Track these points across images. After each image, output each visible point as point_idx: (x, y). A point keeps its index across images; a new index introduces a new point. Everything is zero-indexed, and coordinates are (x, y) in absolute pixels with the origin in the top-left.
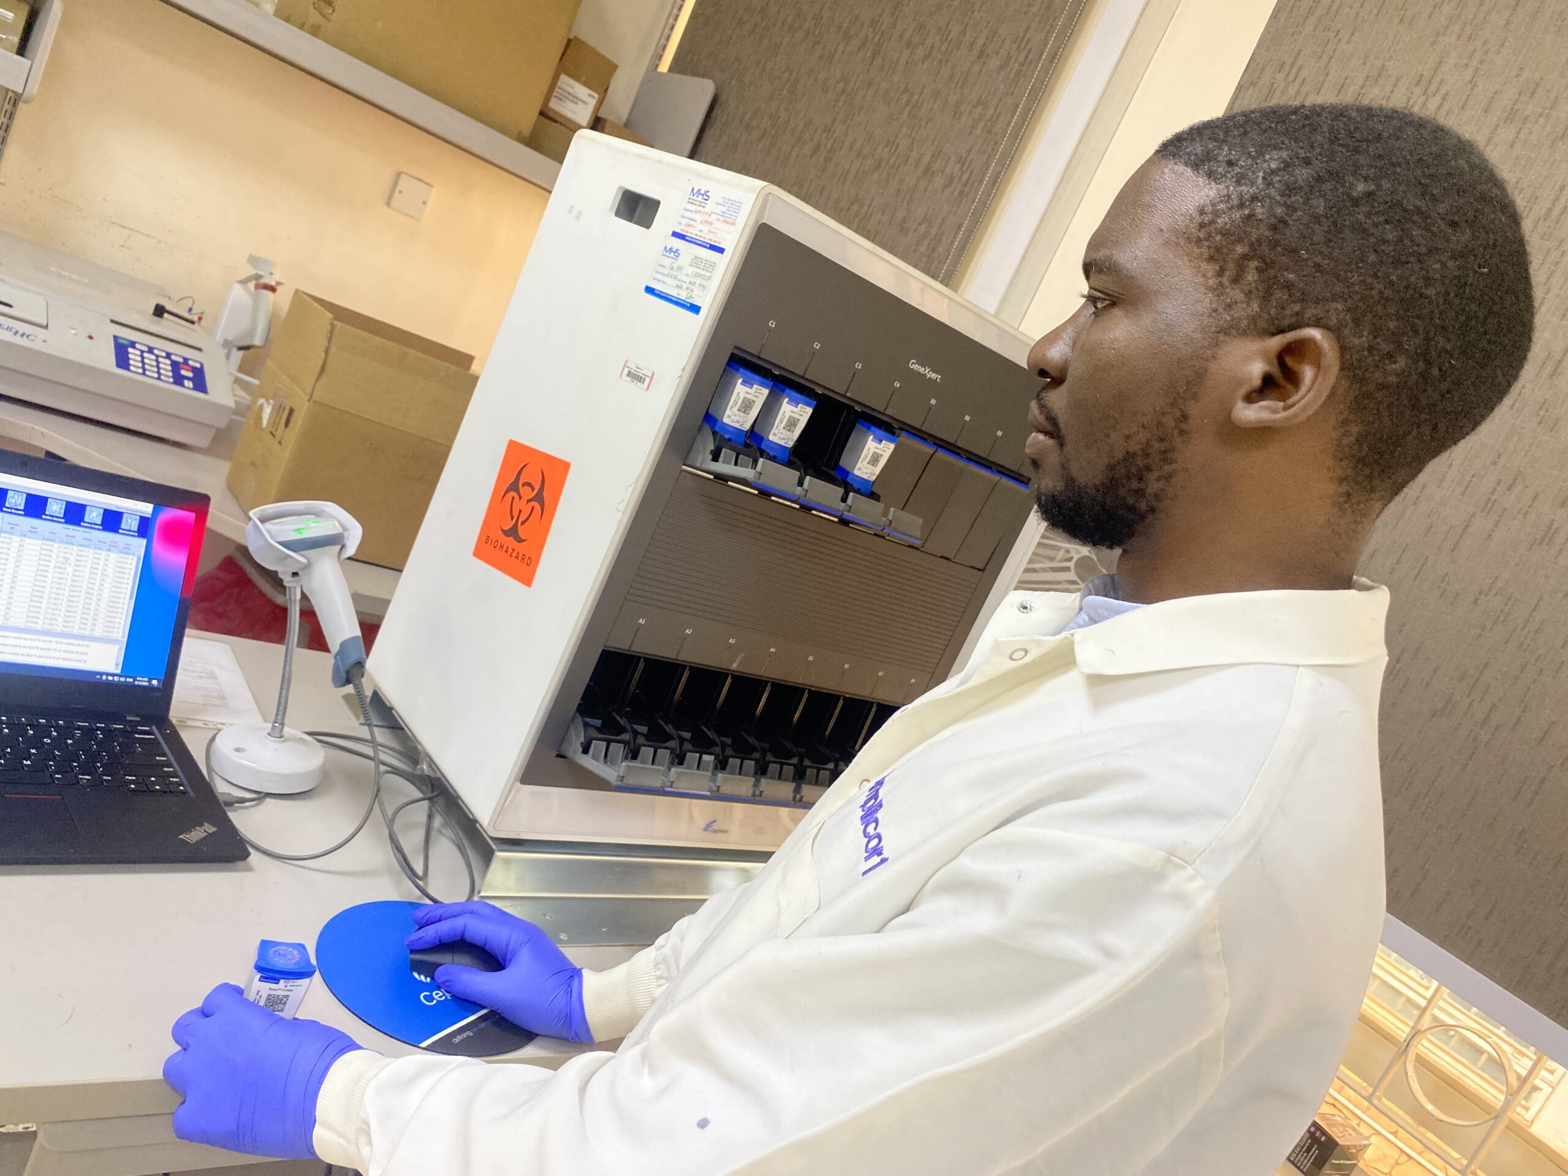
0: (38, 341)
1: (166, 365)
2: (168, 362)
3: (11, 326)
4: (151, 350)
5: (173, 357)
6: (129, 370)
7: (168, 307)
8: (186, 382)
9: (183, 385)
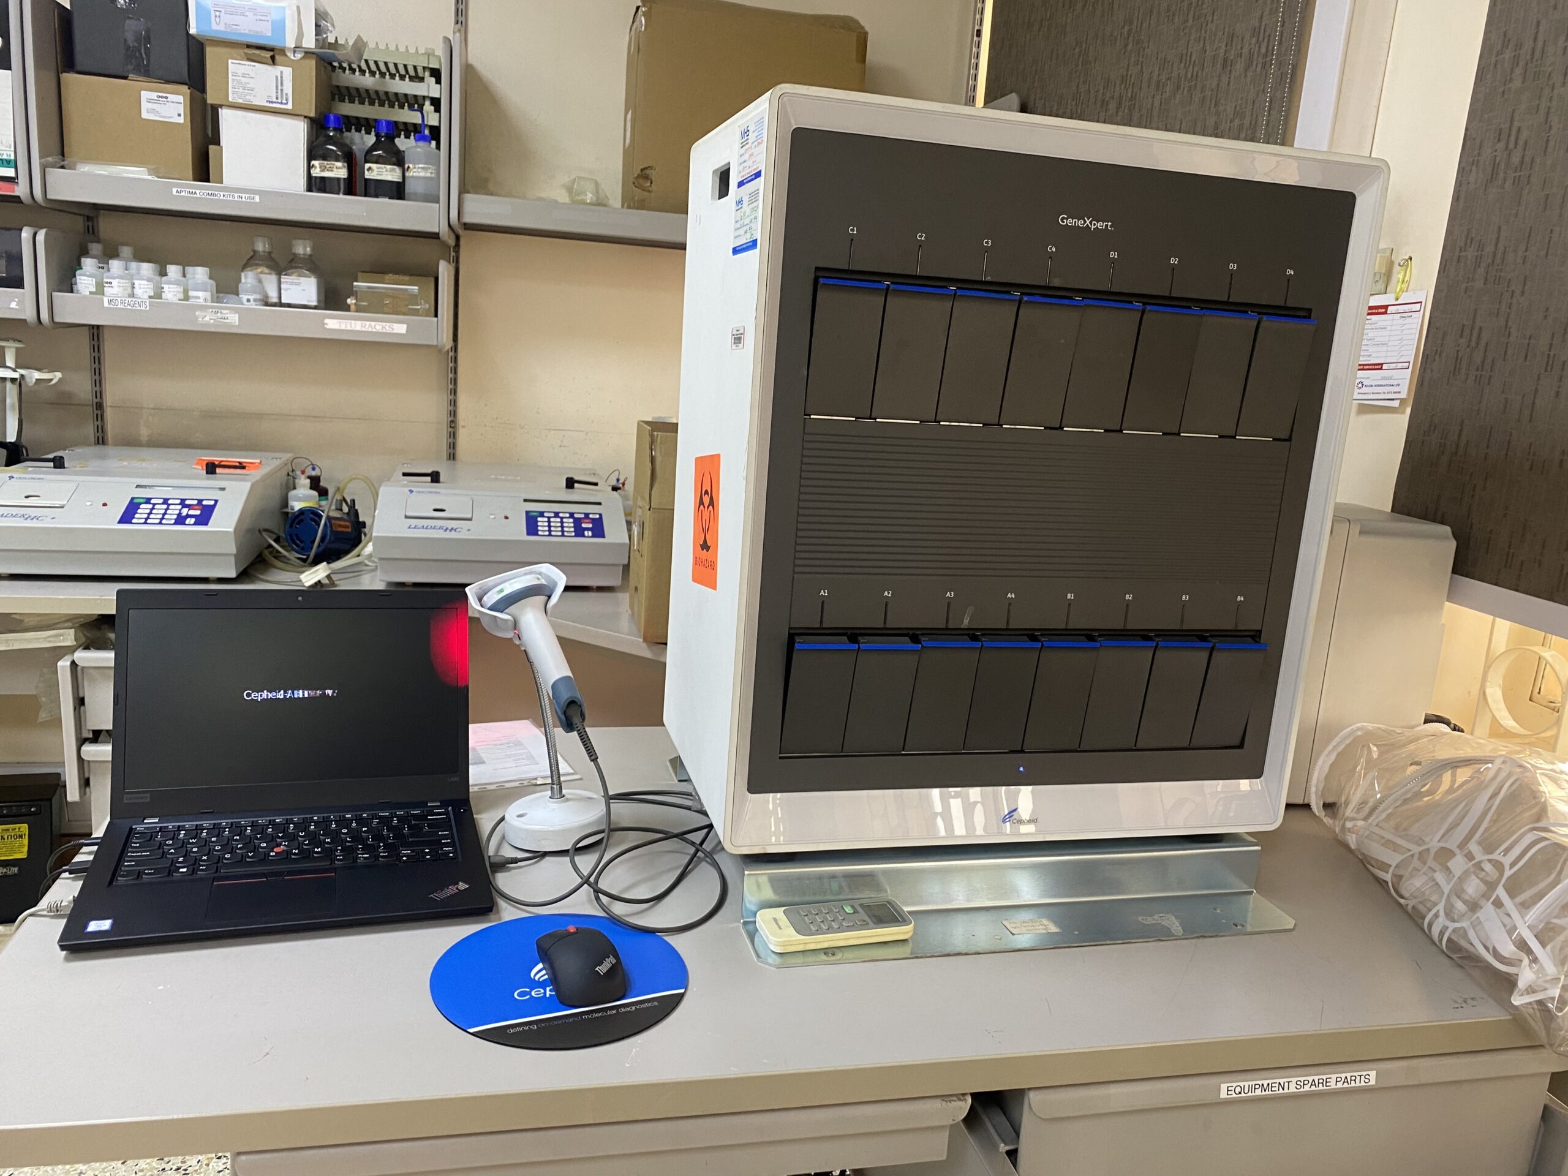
0: (464, 531)
1: (569, 523)
2: (571, 520)
3: (442, 525)
4: (557, 515)
5: (576, 516)
6: (538, 535)
7: (576, 478)
8: (586, 533)
9: (583, 536)
